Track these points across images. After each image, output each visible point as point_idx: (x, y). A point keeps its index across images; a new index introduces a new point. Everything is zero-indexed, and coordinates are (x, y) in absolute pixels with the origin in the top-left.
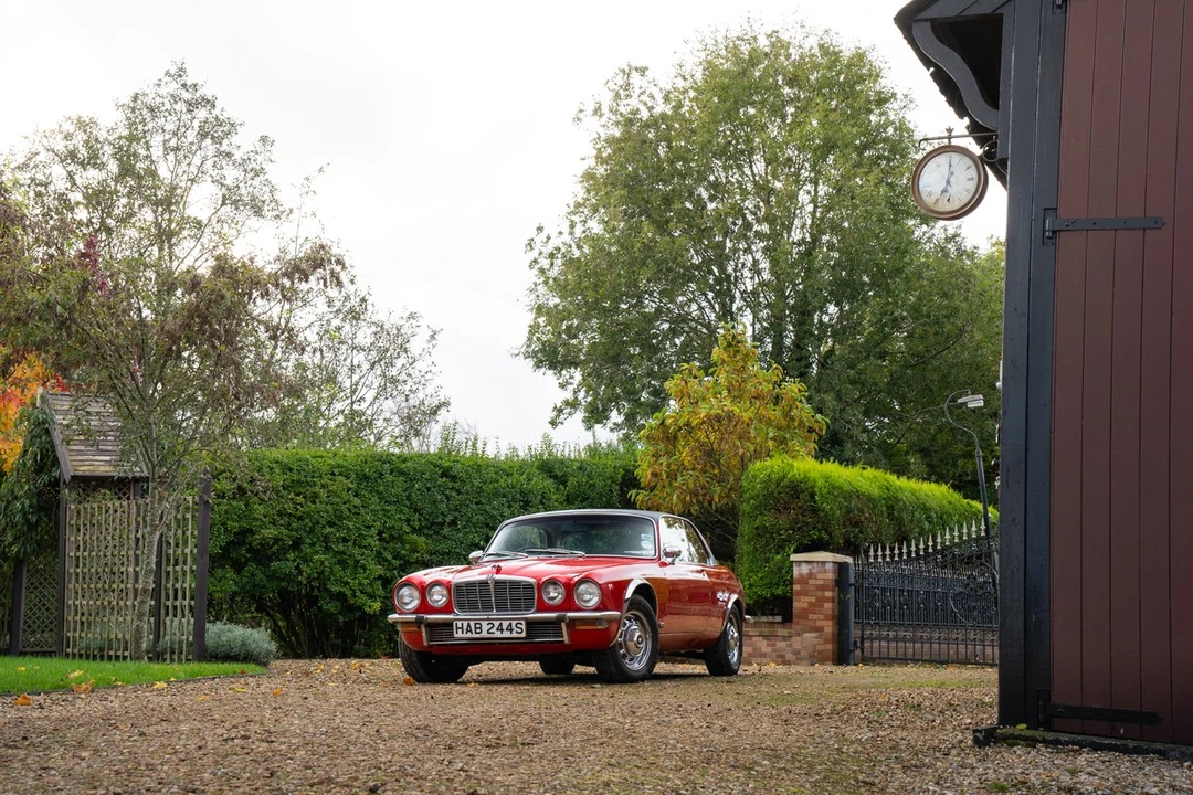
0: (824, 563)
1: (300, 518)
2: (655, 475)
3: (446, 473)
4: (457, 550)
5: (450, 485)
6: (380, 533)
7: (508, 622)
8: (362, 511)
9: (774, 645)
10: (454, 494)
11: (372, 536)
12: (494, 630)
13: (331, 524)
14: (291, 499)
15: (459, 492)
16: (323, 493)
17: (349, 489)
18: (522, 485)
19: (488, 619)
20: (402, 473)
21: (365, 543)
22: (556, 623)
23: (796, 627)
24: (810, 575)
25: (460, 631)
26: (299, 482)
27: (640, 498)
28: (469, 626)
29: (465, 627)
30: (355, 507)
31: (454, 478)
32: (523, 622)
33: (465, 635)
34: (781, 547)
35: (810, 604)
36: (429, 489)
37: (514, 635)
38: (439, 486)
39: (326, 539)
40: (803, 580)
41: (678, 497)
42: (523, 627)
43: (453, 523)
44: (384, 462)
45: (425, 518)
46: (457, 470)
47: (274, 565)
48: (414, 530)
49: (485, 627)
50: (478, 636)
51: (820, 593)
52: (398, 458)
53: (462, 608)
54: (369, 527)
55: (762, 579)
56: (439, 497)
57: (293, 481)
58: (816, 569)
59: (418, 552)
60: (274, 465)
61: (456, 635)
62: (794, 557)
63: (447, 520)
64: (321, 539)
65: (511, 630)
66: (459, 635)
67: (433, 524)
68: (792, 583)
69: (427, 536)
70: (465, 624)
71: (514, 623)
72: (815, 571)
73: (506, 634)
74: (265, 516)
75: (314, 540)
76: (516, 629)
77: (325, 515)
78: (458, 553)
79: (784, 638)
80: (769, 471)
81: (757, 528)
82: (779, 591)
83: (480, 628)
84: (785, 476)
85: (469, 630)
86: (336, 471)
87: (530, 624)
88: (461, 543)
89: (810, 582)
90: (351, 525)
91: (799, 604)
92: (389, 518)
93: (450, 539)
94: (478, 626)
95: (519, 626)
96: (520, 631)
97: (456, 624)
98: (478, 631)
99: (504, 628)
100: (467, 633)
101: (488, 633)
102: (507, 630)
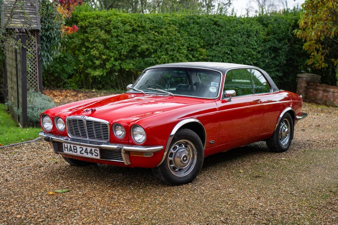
1: (156, 41)
2: (305, 23)
3: (215, 23)
4: (218, 55)
5: (217, 28)
6: (188, 47)
7: (90, 148)
8: (181, 39)
10: (218, 32)
11: (184, 49)
12: (83, 152)
13: (168, 44)
14: (153, 34)
15: (220, 31)
16: (165, 31)
17: (176, 30)
18: (248, 28)
19: (80, 145)
20: (198, 24)
21: (181, 52)
22: (119, 151)
26: (156, 27)
27: (298, 33)
29: (69, 148)
30: (178, 37)
31: (219, 26)
32: (98, 150)
36: (208, 30)
37: (94, 157)
38: (212, 29)
39: (166, 50)
41: (315, 33)
43: (217, 44)
44: (191, 19)
45: (206, 42)
46: (221, 22)
47: (146, 59)
48: (201, 47)
49: (79, 149)
50: (75, 154)
52: (197, 17)
53: (72, 134)
54: (183, 45)
56: (212, 33)
57: (154, 27)
59: (203, 55)
60: (147, 20)
61: (64, 152)
63: (215, 43)
64: (165, 49)
65: (92, 154)
67: (209, 44)
69: (207, 49)
70: (69, 145)
73: (89, 156)
74: (143, 40)
75: (162, 50)
76: (94, 153)
77: (166, 40)
78: (219, 56)
83: (76, 149)
86: (171, 22)
87: (103, 151)
88: (220, 52)
90: (176, 44)
92: (191, 42)
93: (216, 50)
94: (75, 148)
95: (96, 151)
96: (96, 154)
97: (64, 145)
98: (75, 151)
99: (89, 151)
100: (70, 151)
101: (80, 153)
102: (90, 153)
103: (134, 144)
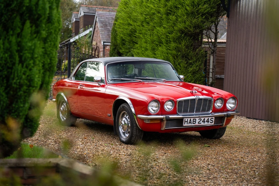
7: (207, 118)
12: (201, 122)
19: (199, 117)
25: (186, 123)
29: (189, 121)
32: (214, 118)
33: (188, 125)
37: (209, 124)
42: (213, 120)
49: (198, 120)
50: (194, 125)
53: (180, 112)
61: (184, 125)
66: (186, 125)
70: (189, 119)
71: (210, 118)
73: (206, 124)
76: (210, 121)
83: (195, 121)
85: (190, 123)
94: (195, 120)
95: (212, 119)
96: (212, 122)
97: (185, 120)
99: (206, 120)
100: (189, 124)
101: (198, 123)
102: (207, 121)
103: (228, 111)
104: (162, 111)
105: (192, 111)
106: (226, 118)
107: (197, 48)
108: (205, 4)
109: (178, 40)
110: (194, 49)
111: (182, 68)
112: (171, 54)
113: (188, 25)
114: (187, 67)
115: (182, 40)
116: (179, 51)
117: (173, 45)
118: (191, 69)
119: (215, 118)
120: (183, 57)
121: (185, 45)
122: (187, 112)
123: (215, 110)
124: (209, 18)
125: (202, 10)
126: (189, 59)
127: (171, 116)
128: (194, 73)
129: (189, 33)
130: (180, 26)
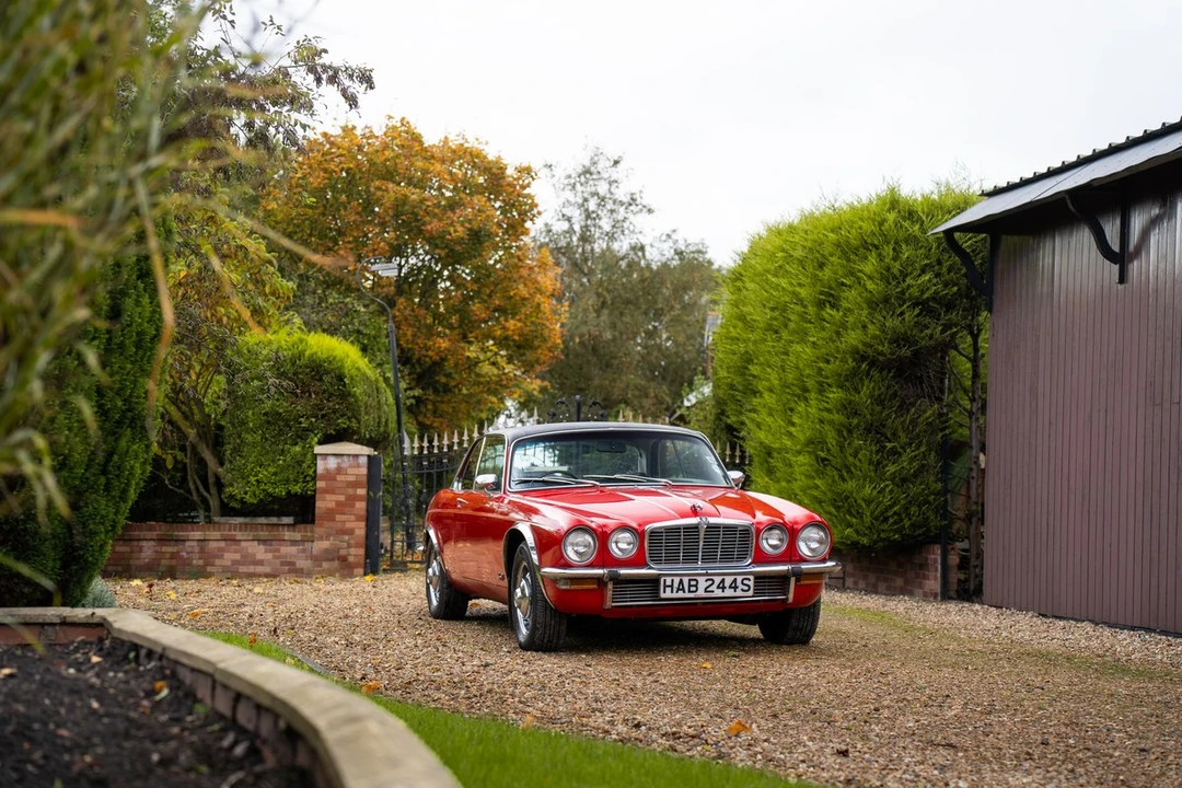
0: (356, 456)
7: (733, 578)
9: (278, 551)
12: (714, 588)
19: (707, 574)
23: (318, 530)
24: (339, 470)
25: (668, 589)
28: (681, 582)
29: (676, 585)
32: (752, 578)
33: (675, 595)
34: (302, 435)
35: (339, 503)
37: (739, 593)
40: (330, 476)
42: (751, 583)
49: (702, 583)
50: (692, 595)
51: (351, 491)
53: (658, 561)
55: (275, 474)
58: (346, 462)
61: (663, 595)
62: (318, 449)
65: (735, 588)
66: (668, 594)
68: (314, 478)
70: (677, 580)
71: (739, 579)
72: (344, 465)
73: (729, 593)
76: (741, 586)
79: (294, 543)
80: (274, 347)
81: (266, 414)
82: (297, 489)
83: (696, 586)
84: (301, 355)
85: (681, 588)
87: (759, 578)
89: (339, 478)
91: (323, 504)
94: (693, 583)
95: (745, 582)
96: (746, 588)
97: (665, 580)
98: (693, 589)
99: (727, 584)
100: (677, 592)
101: (706, 591)
102: (730, 587)
103: (803, 560)
104: (604, 557)
105: (691, 558)
106: (793, 580)
107: (913, 405)
108: (923, 271)
109: (849, 380)
110: (904, 407)
111: (865, 466)
112: (831, 422)
113: (874, 337)
114: (879, 463)
115: (861, 379)
116: (856, 413)
117: (835, 395)
118: (891, 469)
119: (756, 578)
120: (868, 430)
121: (871, 397)
122: (677, 561)
123: (762, 558)
124: (940, 315)
125: (915, 292)
126: (886, 438)
127: (623, 571)
128: (904, 480)
129: (881, 358)
130: (853, 338)
